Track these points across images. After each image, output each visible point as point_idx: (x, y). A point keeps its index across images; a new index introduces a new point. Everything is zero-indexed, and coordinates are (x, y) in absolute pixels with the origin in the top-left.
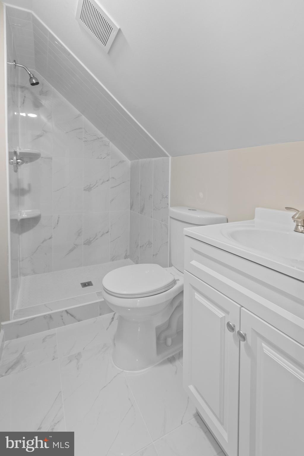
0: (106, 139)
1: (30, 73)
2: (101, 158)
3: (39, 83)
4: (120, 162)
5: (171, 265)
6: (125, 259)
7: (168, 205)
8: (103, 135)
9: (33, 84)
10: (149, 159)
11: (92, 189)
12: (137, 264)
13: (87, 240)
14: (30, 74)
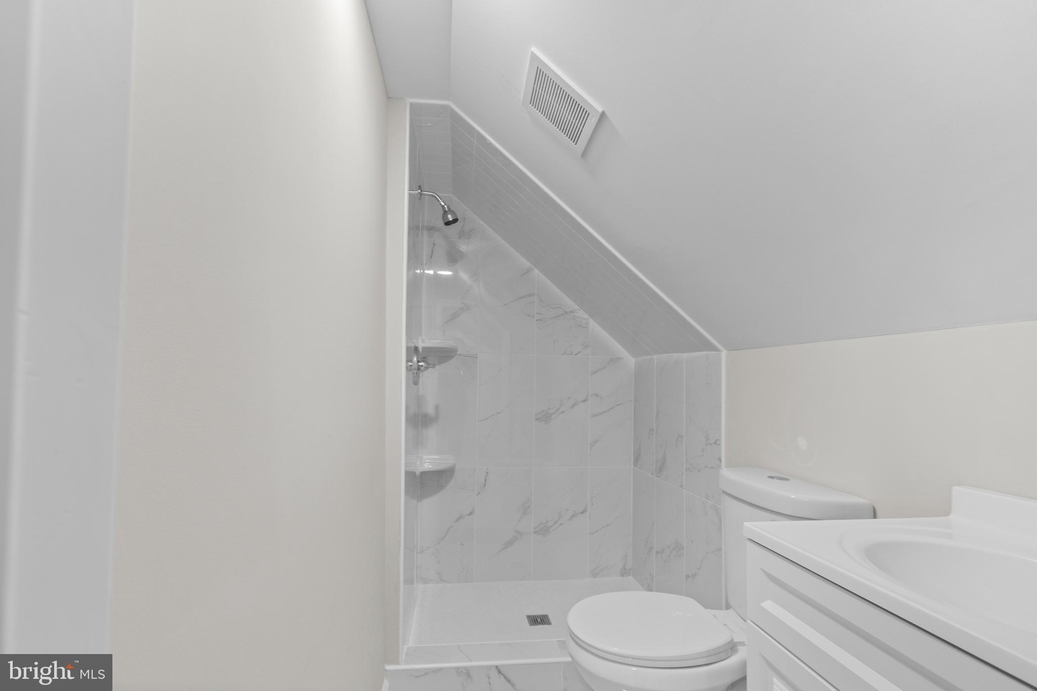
0: (582, 314)
1: (443, 204)
2: (571, 354)
3: (459, 219)
4: (611, 360)
5: (728, 607)
6: (622, 575)
7: (720, 461)
8: (576, 307)
9: (448, 223)
10: (675, 356)
11: (553, 417)
12: (651, 591)
13: (541, 524)
14: (443, 206)
